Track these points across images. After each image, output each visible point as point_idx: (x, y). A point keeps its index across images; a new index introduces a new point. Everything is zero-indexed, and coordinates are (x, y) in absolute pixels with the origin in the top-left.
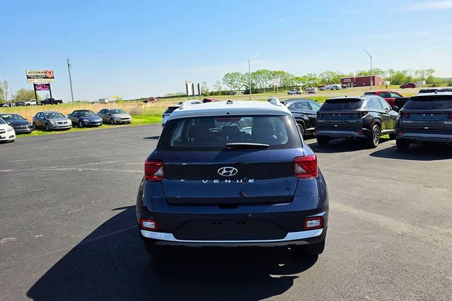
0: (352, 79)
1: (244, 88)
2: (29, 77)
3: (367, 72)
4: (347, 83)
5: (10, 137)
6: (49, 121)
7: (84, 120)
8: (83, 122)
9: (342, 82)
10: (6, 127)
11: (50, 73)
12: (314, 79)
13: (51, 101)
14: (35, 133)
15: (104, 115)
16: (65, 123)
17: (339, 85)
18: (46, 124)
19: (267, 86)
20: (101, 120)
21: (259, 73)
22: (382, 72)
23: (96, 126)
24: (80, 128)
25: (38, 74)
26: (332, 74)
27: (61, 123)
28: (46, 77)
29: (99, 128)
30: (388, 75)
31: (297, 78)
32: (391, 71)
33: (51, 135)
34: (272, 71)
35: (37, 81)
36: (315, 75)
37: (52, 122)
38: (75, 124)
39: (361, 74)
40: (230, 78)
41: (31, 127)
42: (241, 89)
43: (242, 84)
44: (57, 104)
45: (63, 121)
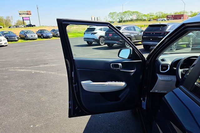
0: (172, 16)
1: (118, 20)
2: (20, 14)
3: (179, 12)
4: (169, 18)
5: (5, 43)
6: (26, 35)
7: (44, 35)
8: (43, 36)
9: (167, 17)
10: (3, 38)
11: (29, 12)
12: (153, 15)
13: (30, 26)
14: (20, 41)
15: (53, 32)
16: (34, 36)
17: (165, 19)
18: (25, 36)
19: (130, 19)
20: (52, 35)
21: (126, 12)
22: (187, 13)
23: (50, 38)
24: (42, 38)
25: (24, 13)
26: (162, 13)
27: (32, 36)
28: (28, 14)
29: (51, 39)
30: (190, 14)
31: (144, 15)
32: (191, 12)
33: (28, 42)
34: (132, 11)
35: (24, 16)
36: (153, 13)
37: (28, 35)
38: (39, 37)
39: (176, 13)
40: (112, 14)
41: (18, 38)
42: (117, 20)
43: (118, 18)
44: (33, 27)
45: (33, 35)
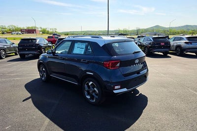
0: (26, 30)
4: (23, 32)
12: (5, 28)
17: (20, 32)
22: (38, 28)
26: (14, 27)
30: (40, 29)
32: (41, 28)
